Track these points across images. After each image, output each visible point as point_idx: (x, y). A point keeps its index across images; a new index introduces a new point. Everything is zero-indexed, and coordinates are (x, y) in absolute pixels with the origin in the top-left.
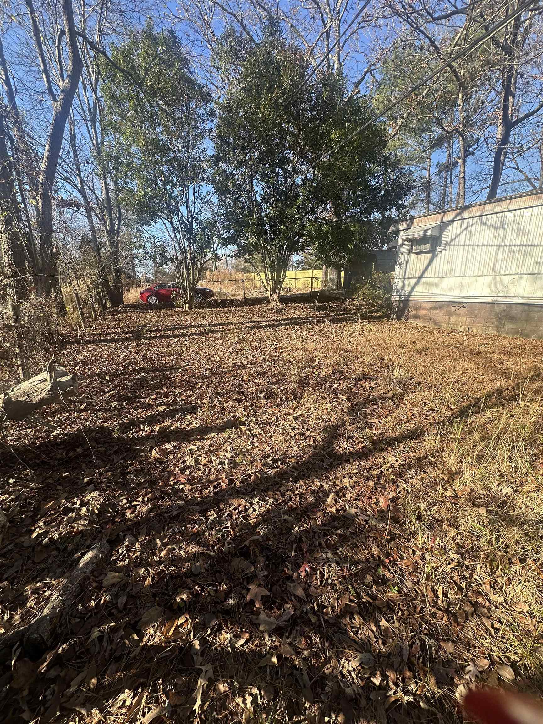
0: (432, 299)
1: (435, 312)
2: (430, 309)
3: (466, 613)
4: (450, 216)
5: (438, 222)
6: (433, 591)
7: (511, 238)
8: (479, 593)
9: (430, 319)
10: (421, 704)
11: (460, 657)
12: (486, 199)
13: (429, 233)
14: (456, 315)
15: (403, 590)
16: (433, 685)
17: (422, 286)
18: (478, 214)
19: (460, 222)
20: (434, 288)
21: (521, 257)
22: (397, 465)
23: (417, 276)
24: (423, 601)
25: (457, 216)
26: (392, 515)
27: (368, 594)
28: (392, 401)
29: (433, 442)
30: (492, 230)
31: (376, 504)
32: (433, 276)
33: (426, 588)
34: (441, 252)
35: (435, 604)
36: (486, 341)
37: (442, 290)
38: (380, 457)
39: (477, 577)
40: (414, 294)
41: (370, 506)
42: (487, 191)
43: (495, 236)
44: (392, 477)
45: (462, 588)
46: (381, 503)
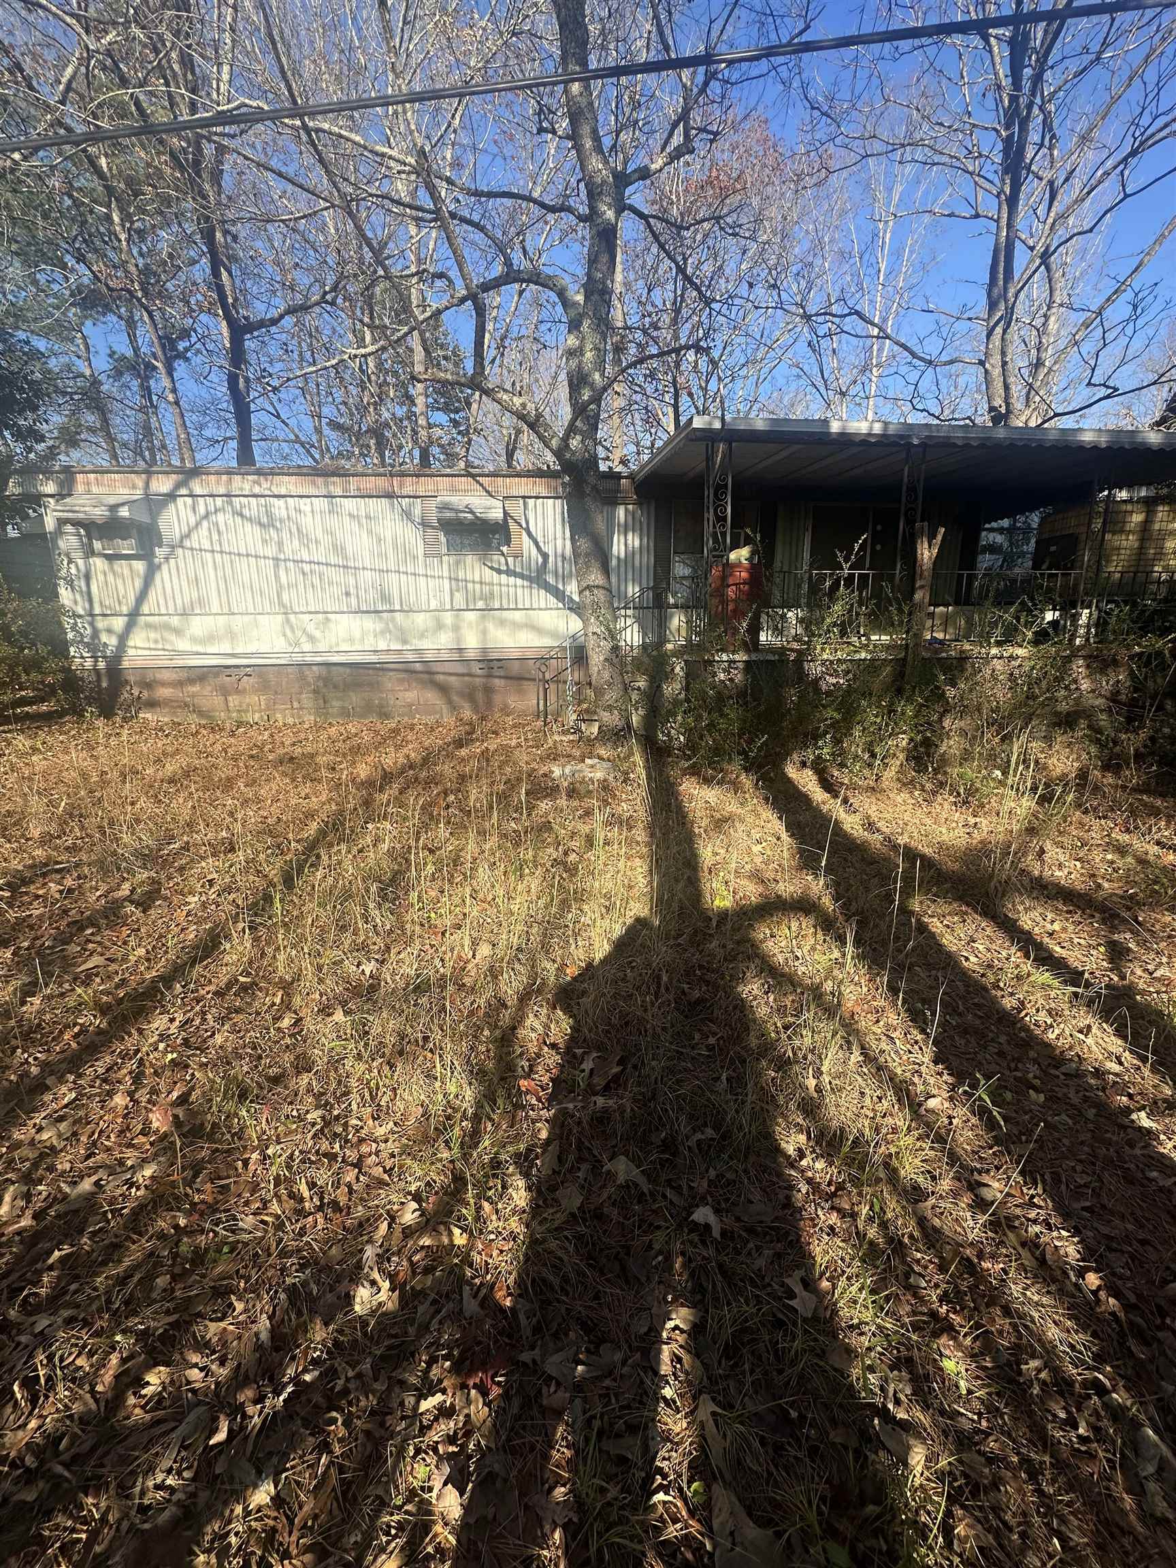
0: (181, 663)
1: (191, 689)
2: (180, 684)
3: (349, 1186)
4: (162, 485)
5: (139, 493)
6: (292, 1195)
7: (292, 547)
8: (361, 1141)
9: (187, 705)
10: (308, 1378)
11: (352, 1254)
12: (234, 464)
13: (124, 512)
14: (238, 691)
15: (238, 1242)
16: (319, 1333)
17: (143, 635)
18: (222, 491)
19: (189, 500)
20: (173, 637)
21: (316, 581)
22: (173, 1029)
23: (125, 610)
24: (280, 1226)
25: (178, 486)
26: (186, 1129)
27: (168, 1312)
28: (132, 902)
29: (241, 949)
30: (257, 529)
31: (144, 1133)
32: (163, 611)
33: (280, 1201)
34: (167, 559)
35: (301, 1213)
36: (303, 736)
37: (194, 640)
38: (130, 1035)
39: (354, 1122)
40: (131, 652)
41: (130, 1145)
42: (234, 444)
43: (264, 541)
44: (170, 1056)
45: (335, 1156)
46: (155, 1125)
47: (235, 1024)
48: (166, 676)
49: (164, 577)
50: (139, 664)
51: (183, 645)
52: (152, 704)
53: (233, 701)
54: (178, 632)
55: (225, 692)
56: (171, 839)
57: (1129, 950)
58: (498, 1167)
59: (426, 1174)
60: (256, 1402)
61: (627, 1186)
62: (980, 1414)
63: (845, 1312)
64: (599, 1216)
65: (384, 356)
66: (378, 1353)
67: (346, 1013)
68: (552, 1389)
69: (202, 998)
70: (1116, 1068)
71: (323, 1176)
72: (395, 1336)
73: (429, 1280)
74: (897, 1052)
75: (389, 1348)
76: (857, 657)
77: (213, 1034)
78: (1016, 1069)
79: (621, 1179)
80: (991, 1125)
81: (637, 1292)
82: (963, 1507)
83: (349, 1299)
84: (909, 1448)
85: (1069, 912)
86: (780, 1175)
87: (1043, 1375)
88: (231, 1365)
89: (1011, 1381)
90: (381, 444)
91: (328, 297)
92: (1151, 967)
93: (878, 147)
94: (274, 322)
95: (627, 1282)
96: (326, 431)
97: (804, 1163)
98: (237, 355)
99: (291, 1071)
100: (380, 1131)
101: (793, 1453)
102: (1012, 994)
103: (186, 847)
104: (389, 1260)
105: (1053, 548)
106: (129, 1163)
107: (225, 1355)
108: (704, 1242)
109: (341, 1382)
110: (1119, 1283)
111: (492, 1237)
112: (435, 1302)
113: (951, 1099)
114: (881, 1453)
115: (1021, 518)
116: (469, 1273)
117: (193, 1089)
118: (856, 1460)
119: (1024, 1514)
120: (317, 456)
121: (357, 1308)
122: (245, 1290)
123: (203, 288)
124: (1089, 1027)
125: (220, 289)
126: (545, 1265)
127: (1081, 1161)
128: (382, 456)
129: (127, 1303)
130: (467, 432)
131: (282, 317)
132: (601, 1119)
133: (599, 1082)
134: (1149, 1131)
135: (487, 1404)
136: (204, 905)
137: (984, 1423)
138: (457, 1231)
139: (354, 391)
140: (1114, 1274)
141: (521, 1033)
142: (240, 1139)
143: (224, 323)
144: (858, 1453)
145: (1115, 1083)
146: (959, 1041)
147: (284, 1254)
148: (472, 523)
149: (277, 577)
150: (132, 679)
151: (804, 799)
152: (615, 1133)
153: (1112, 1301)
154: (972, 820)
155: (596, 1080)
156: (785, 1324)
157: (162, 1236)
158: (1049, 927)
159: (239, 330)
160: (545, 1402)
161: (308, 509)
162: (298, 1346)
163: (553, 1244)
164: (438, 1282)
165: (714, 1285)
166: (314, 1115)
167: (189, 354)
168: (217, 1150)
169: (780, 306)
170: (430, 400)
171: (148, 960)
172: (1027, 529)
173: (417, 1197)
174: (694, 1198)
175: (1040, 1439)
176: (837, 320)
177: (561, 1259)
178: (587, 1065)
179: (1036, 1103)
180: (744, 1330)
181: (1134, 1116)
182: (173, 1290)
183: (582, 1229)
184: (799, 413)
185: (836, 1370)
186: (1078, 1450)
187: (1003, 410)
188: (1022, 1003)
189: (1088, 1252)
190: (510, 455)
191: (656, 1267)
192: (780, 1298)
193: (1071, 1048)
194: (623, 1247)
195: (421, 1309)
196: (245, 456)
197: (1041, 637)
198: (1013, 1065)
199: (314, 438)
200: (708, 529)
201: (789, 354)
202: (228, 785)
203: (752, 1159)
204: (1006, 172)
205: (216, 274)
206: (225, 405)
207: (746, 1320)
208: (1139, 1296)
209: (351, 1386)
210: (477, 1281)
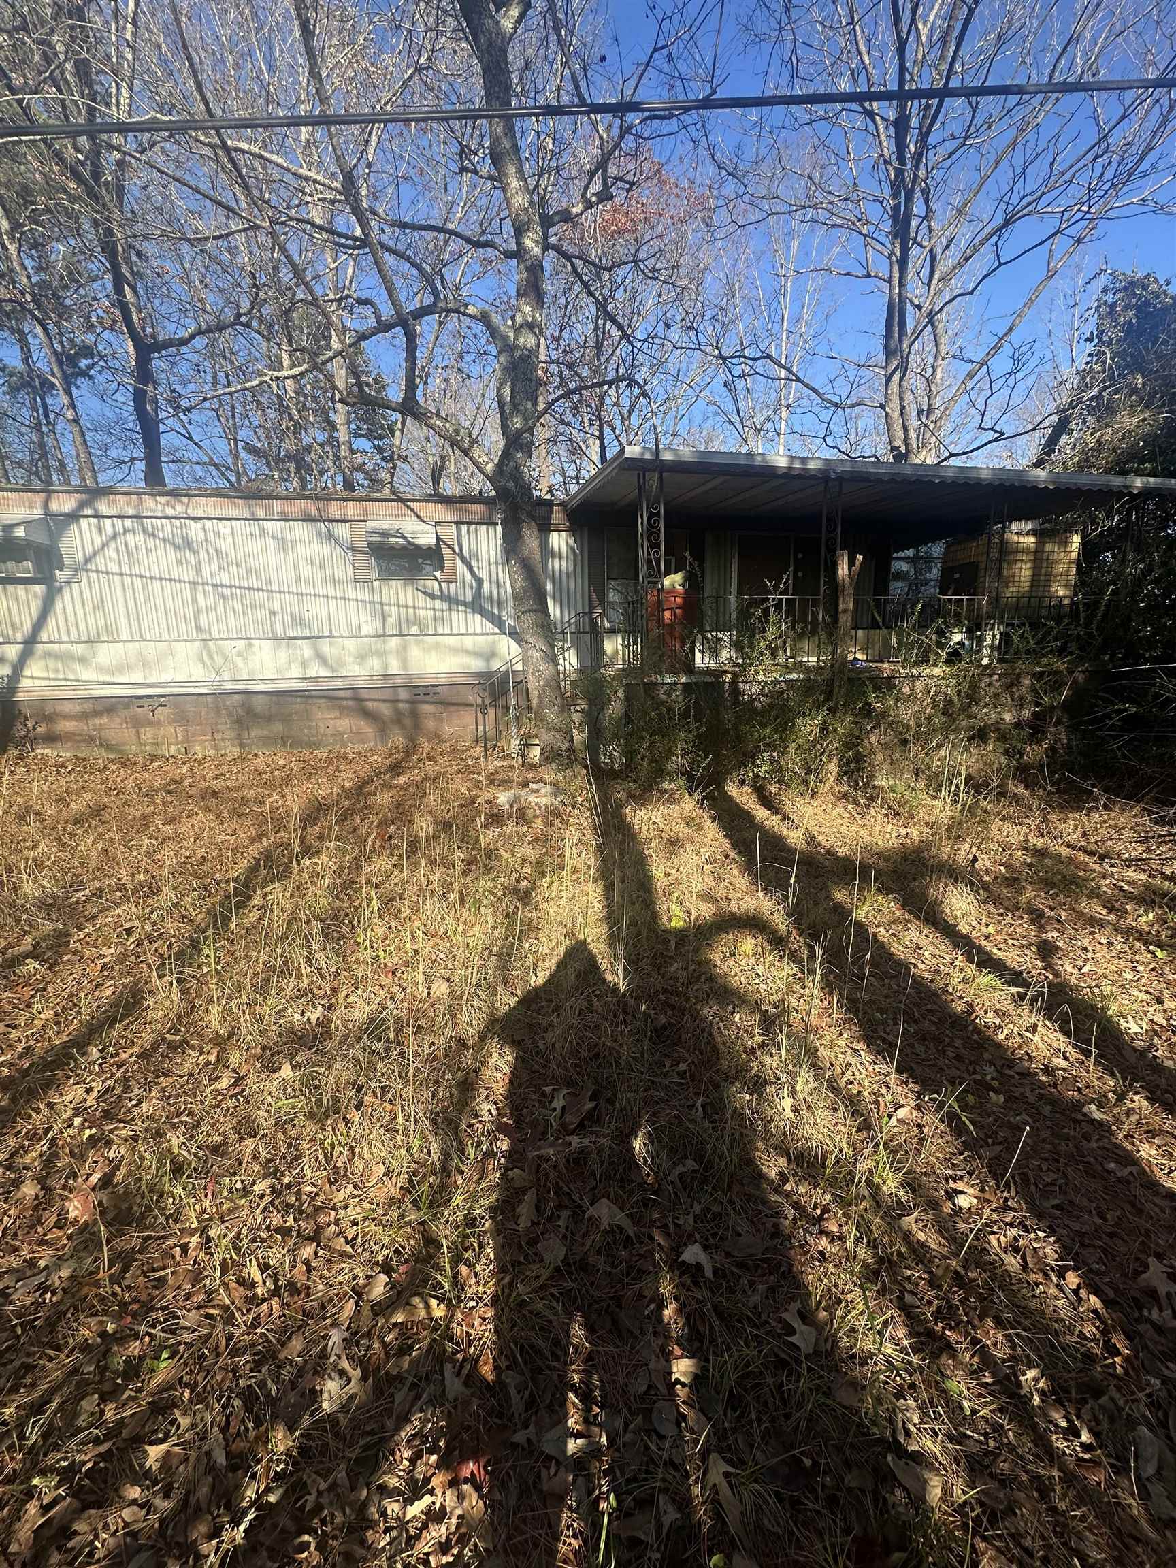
0: (81, 693)
1: (97, 721)
2: (84, 716)
3: (307, 1263)
4: (64, 504)
5: (38, 512)
6: (241, 1281)
7: (210, 569)
8: (318, 1210)
9: (92, 739)
10: (272, 1498)
11: (315, 1342)
12: (143, 484)
13: (20, 533)
14: (151, 723)
15: (180, 1343)
16: (282, 1441)
17: (42, 664)
18: (131, 512)
19: (94, 521)
20: (77, 666)
21: (238, 607)
22: (91, 1100)
23: (19, 637)
24: (229, 1320)
25: (82, 505)
26: (109, 1216)
27: (97, 1441)
28: (35, 958)
29: (167, 1003)
30: (170, 549)
31: (58, 1226)
32: (65, 638)
33: (227, 1290)
34: (68, 583)
35: (253, 1301)
36: (226, 768)
37: (100, 669)
38: (38, 1111)
39: (308, 1188)
40: (25, 682)
41: (41, 1242)
42: (141, 465)
43: (179, 563)
44: (87, 1133)
45: (289, 1229)
46: (73, 1214)
47: (164, 1090)
48: (68, 708)
49: (66, 603)
50: (35, 696)
51: (87, 674)
52: (51, 739)
53: (148, 733)
54: (82, 660)
55: (137, 723)
56: (80, 886)
57: (1057, 948)
58: (474, 1225)
59: (393, 1241)
60: (210, 1537)
61: (610, 1232)
62: (986, 1434)
63: (845, 1342)
64: (584, 1266)
65: (303, 381)
66: (353, 1456)
67: (294, 1067)
68: (552, 1471)
69: (124, 1063)
70: (1063, 1063)
71: (276, 1255)
72: (372, 1433)
73: (406, 1362)
74: (862, 1064)
75: (366, 1447)
76: (789, 677)
77: (139, 1102)
78: (974, 1073)
79: (605, 1225)
80: (960, 1130)
81: (632, 1348)
82: (984, 1539)
83: (314, 1395)
84: (925, 1482)
85: (1000, 915)
86: (765, 1202)
87: (1041, 1385)
88: (177, 1495)
89: (1012, 1395)
90: (302, 467)
91: (243, 319)
92: (1078, 963)
93: (780, 207)
94: (184, 342)
95: (620, 1337)
96: (243, 454)
97: (788, 1187)
98: (144, 374)
99: (234, 1137)
100: (339, 1197)
101: (811, 1506)
102: (961, 998)
103: (99, 893)
104: (357, 1344)
105: (956, 576)
106: (42, 1264)
107: (171, 1484)
108: (696, 1284)
109: (311, 1498)
110: (1097, 1279)
111: (472, 1304)
112: (414, 1385)
113: (918, 1107)
114: (898, 1492)
115: (924, 549)
116: (450, 1347)
117: (118, 1168)
118: (876, 1502)
119: (1043, 1537)
120: (233, 479)
121: (325, 1405)
122: (191, 1401)
123: (105, 303)
124: (1035, 1025)
125: (123, 307)
126: (533, 1329)
127: (1046, 1160)
128: (303, 481)
129: (45, 1436)
130: (391, 458)
131: (192, 337)
132: (578, 1160)
133: (572, 1120)
134: (1100, 1123)
135: (480, 1497)
136: (122, 958)
137: (992, 1443)
138: (434, 1302)
139: (272, 414)
140: (1090, 1271)
141: (486, 1074)
142: (176, 1221)
143: (130, 343)
144: (877, 1498)
145: (1065, 1078)
146: (920, 1049)
147: (235, 1353)
148: (404, 548)
149: (195, 600)
150: (28, 712)
151: (748, 817)
152: (593, 1174)
153: (1093, 1298)
154: (903, 831)
155: (568, 1118)
156: (788, 1364)
157: (85, 1347)
158: (985, 931)
159: (146, 349)
160: (545, 1488)
161: (228, 531)
162: (259, 1461)
163: (539, 1305)
164: (414, 1363)
165: (711, 1328)
166: (262, 1186)
167: (92, 372)
168: (150, 1237)
169: (698, 346)
170: (353, 426)
171: (57, 1023)
172: (929, 560)
173: (387, 1268)
174: (681, 1237)
175: (1046, 1452)
176: (749, 362)
177: (550, 1321)
178: (558, 1103)
179: (998, 1105)
180: (746, 1376)
181: (1085, 1110)
182: (102, 1412)
183: (569, 1284)
184: (716, 446)
185: (846, 1408)
186: (1083, 1460)
187: (903, 449)
188: (971, 1006)
189: (1065, 1251)
190: (436, 481)
191: (648, 1317)
192: (779, 1336)
193: (1020, 1047)
194: (612, 1298)
195: (398, 1397)
196: (154, 476)
197: (954, 657)
198: (971, 1068)
199: (230, 461)
200: (642, 557)
201: (706, 393)
202: (144, 822)
203: (736, 1188)
204: (895, 237)
205: (119, 290)
206: (131, 425)
207: (748, 1365)
208: (1116, 1290)
209: (324, 1500)
210: (460, 1356)
